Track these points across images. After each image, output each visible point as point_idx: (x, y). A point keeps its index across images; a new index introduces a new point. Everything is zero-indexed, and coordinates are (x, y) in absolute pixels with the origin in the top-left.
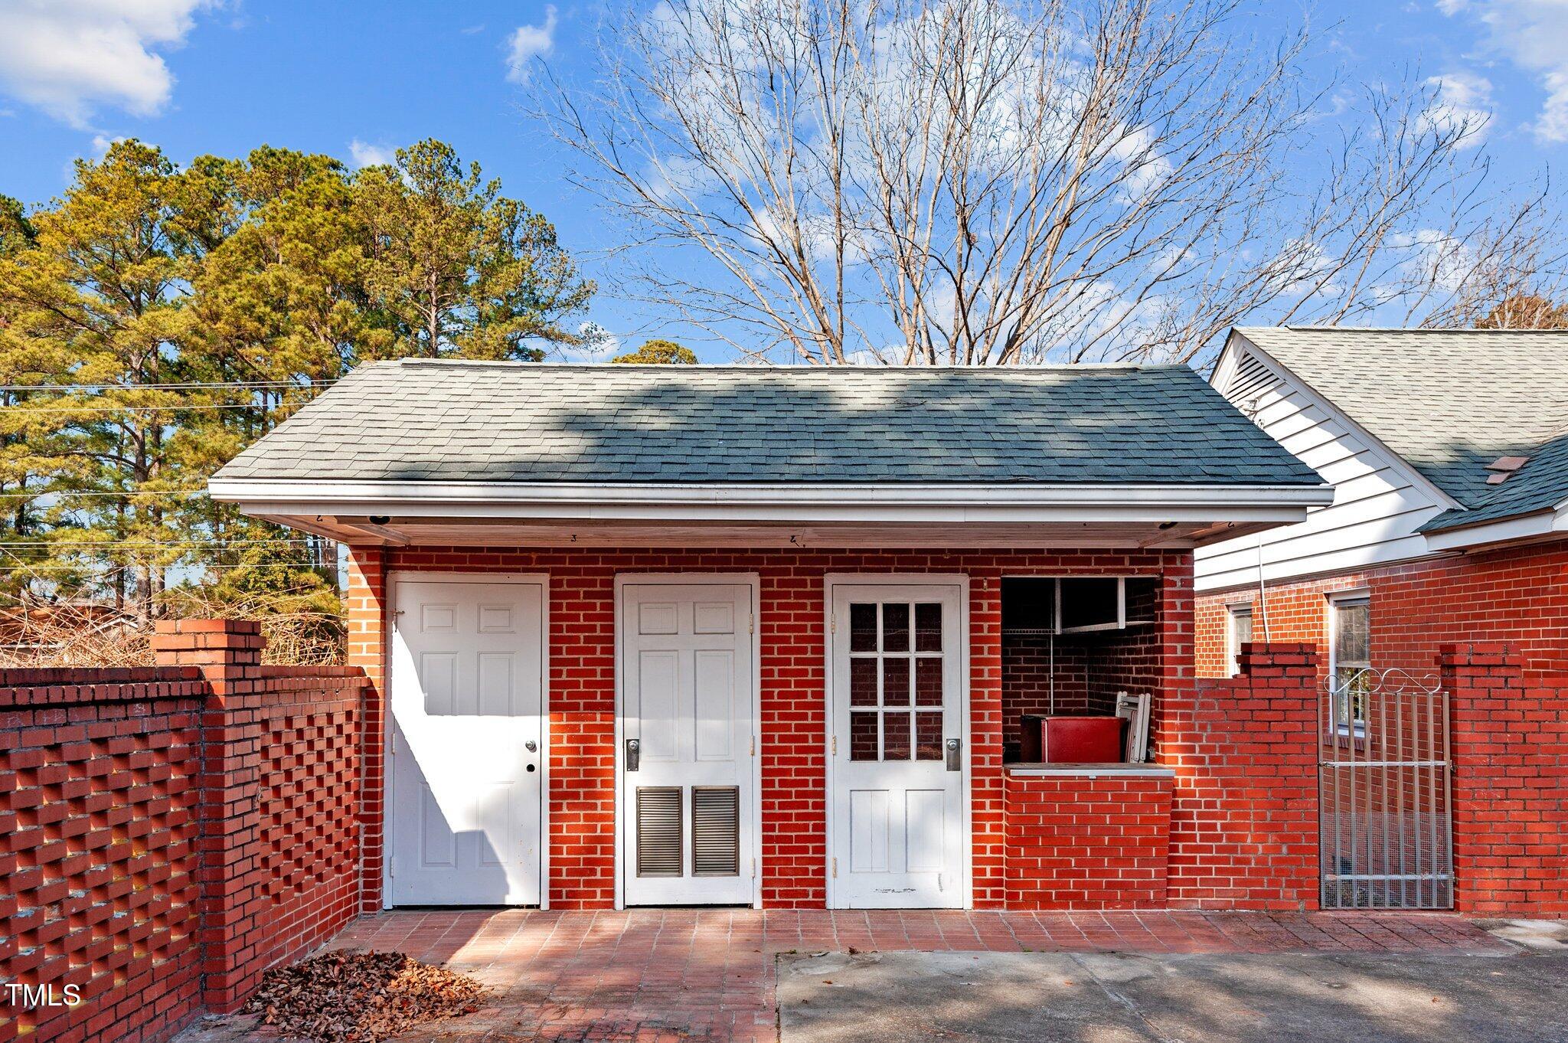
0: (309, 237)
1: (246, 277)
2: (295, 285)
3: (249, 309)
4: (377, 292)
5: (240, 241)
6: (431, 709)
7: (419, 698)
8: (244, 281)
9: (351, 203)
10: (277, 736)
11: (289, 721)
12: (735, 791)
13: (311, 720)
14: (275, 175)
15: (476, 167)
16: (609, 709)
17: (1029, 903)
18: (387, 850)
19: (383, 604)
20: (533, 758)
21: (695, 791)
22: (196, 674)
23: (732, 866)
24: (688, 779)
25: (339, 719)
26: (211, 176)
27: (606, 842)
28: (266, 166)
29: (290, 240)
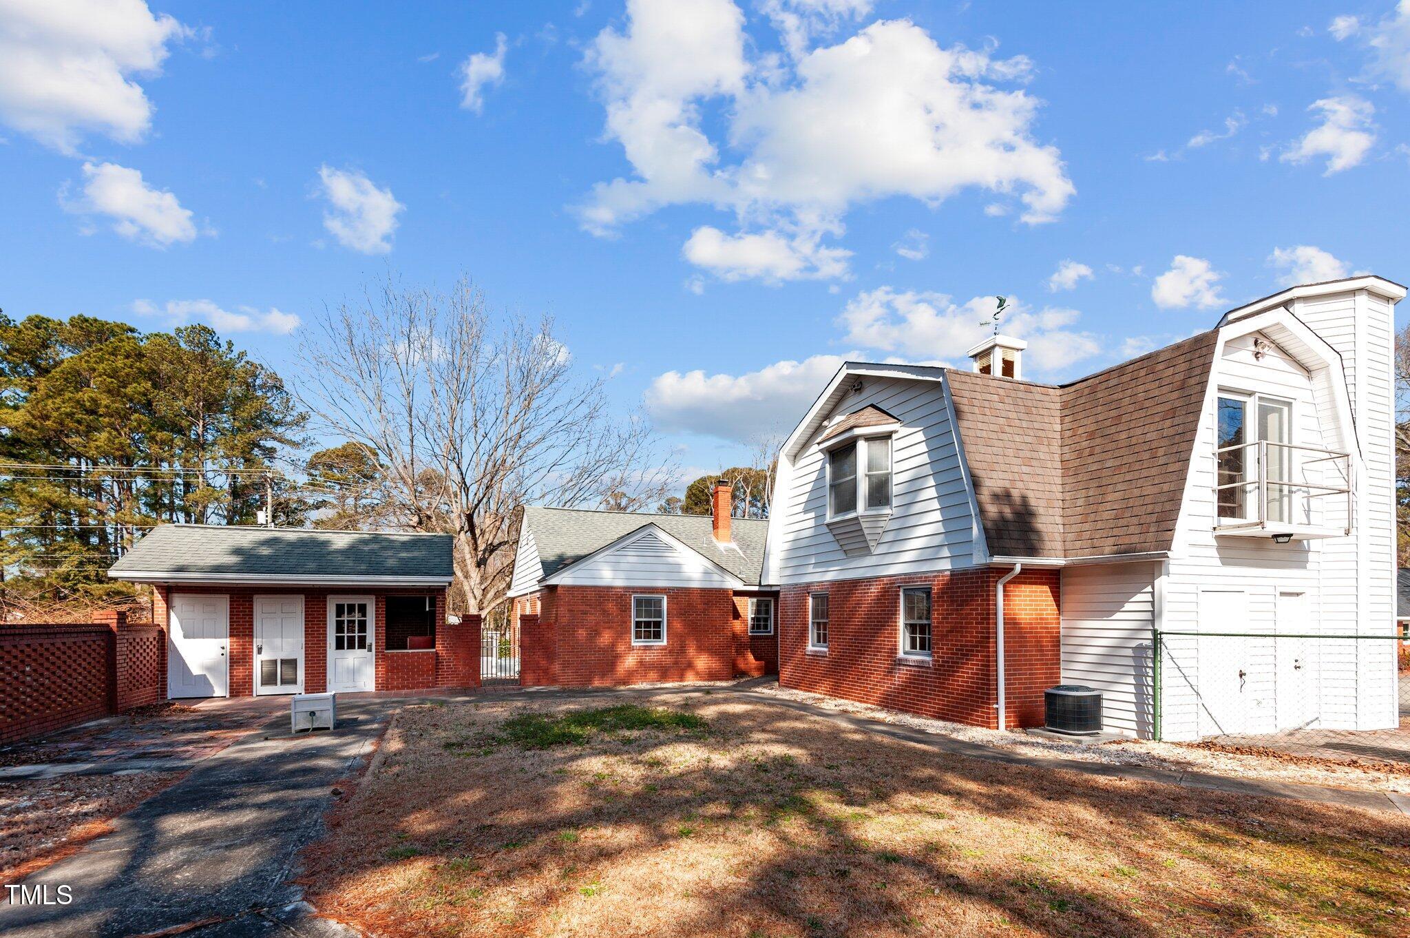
0: (114, 374)
1: (68, 395)
2: (104, 403)
3: (70, 415)
4: (162, 408)
5: (62, 372)
6: (185, 637)
7: (181, 633)
8: (66, 397)
9: (144, 356)
10: (131, 644)
11: (134, 640)
12: (296, 660)
13: (141, 640)
14: (89, 333)
15: (230, 344)
16: (251, 636)
17: (393, 688)
18: (169, 681)
19: (167, 604)
20: (223, 651)
21: (282, 660)
22: (107, 625)
23: (294, 682)
24: (280, 656)
25: (151, 639)
26: (39, 328)
27: (251, 676)
28: (82, 328)
29: (100, 376)
